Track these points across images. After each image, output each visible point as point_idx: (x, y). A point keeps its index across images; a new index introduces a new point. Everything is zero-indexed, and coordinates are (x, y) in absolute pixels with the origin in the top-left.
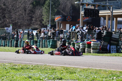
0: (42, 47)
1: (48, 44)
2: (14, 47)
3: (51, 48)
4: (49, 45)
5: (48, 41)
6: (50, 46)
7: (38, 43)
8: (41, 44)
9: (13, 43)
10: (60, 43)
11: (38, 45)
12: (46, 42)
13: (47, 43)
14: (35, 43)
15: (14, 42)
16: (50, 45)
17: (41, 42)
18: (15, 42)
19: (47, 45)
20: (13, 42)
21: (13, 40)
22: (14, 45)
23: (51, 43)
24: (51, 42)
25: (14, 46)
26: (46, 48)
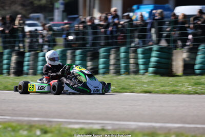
0: (118, 73)
1: (141, 61)
2: (12, 76)
3: (156, 73)
4: (146, 64)
5: (140, 50)
6: (151, 70)
7: (101, 60)
8: (112, 62)
9: (5, 62)
10: (185, 55)
11: (101, 66)
12: (132, 55)
13: (136, 58)
14: (91, 60)
15: (9, 59)
16: (152, 64)
17: (112, 57)
18: (14, 58)
19: (137, 64)
20: (5, 57)
21: (6, 51)
22: (8, 69)
23: (153, 59)
24: (154, 54)
25: (12, 71)
26: (132, 76)
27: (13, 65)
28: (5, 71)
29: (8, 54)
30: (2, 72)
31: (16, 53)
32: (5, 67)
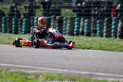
27: (119, 29)
28: (112, 34)
29: (115, 20)
30: (111, 35)
31: (121, 20)
32: (113, 31)
